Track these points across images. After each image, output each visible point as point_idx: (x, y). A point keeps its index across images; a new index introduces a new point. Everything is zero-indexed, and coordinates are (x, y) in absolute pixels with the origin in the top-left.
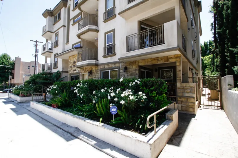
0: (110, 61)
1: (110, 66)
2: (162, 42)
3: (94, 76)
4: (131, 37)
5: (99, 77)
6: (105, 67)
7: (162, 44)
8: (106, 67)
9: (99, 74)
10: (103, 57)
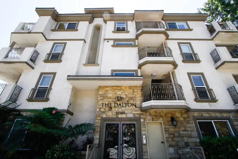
6: (204, 115)
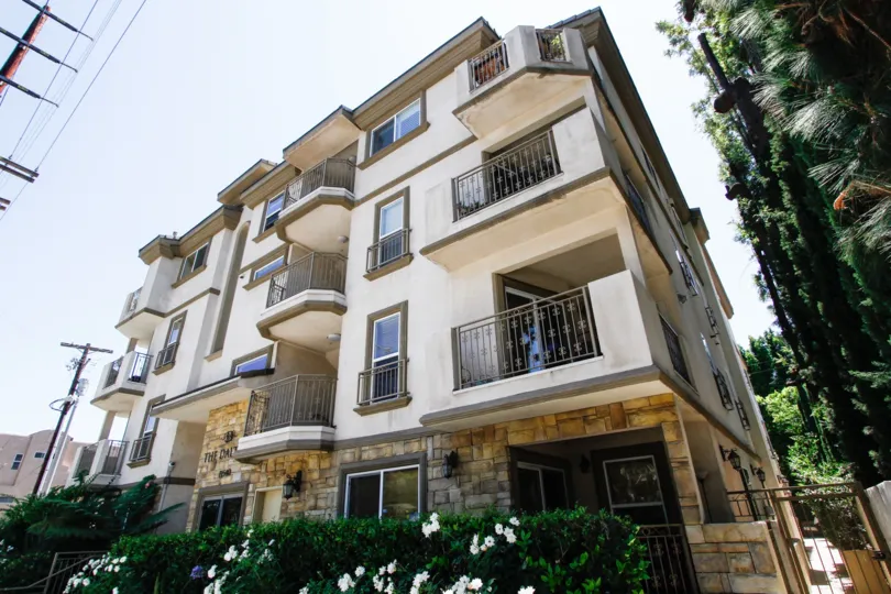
0: (385, 429)
1: (387, 451)
2: (591, 350)
3: (311, 502)
4: (470, 330)
5: (335, 504)
7: (593, 356)
8: (369, 454)
9: (336, 490)
10: (355, 410)
